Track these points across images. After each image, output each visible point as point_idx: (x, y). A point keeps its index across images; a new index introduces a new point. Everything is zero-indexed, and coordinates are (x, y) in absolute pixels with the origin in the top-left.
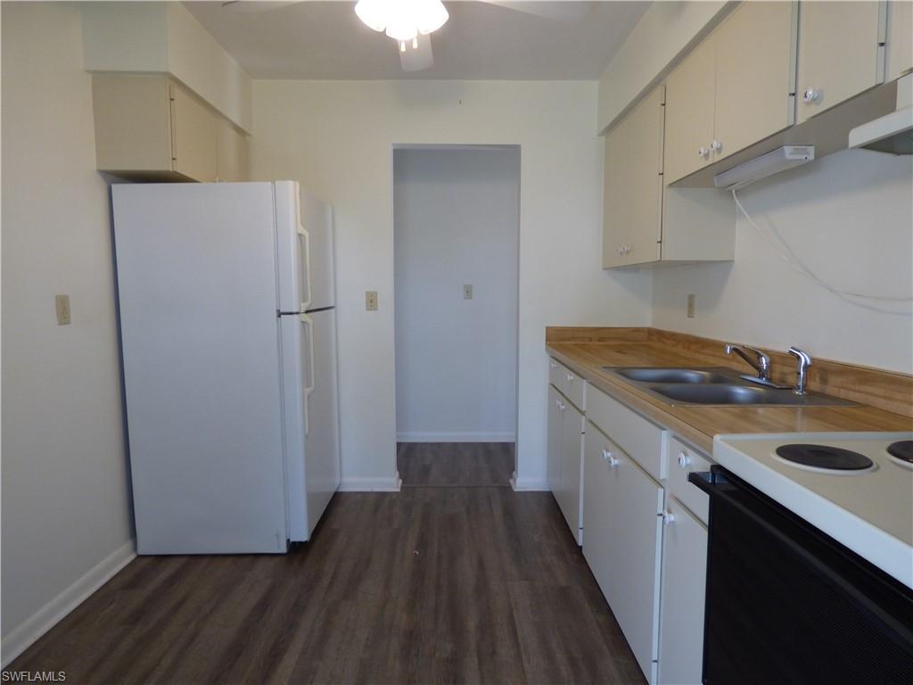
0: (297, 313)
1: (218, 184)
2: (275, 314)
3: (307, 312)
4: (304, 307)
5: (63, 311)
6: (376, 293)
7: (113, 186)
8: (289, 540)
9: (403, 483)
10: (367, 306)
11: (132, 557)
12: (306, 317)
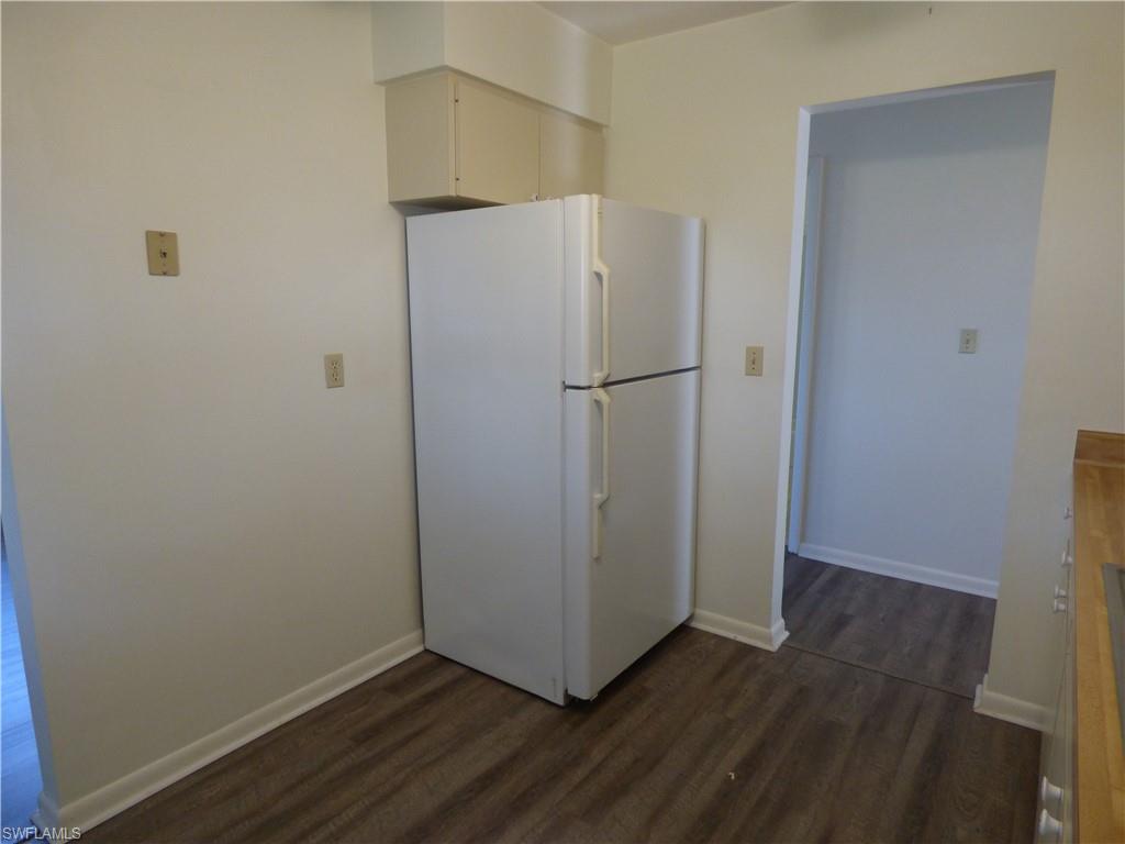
0: (590, 387)
1: (536, 203)
2: (559, 387)
3: (605, 385)
4: (598, 377)
5: (334, 371)
6: (761, 350)
7: (409, 219)
8: (566, 691)
9: (788, 639)
10: (747, 368)
11: (419, 649)
12: (601, 394)
